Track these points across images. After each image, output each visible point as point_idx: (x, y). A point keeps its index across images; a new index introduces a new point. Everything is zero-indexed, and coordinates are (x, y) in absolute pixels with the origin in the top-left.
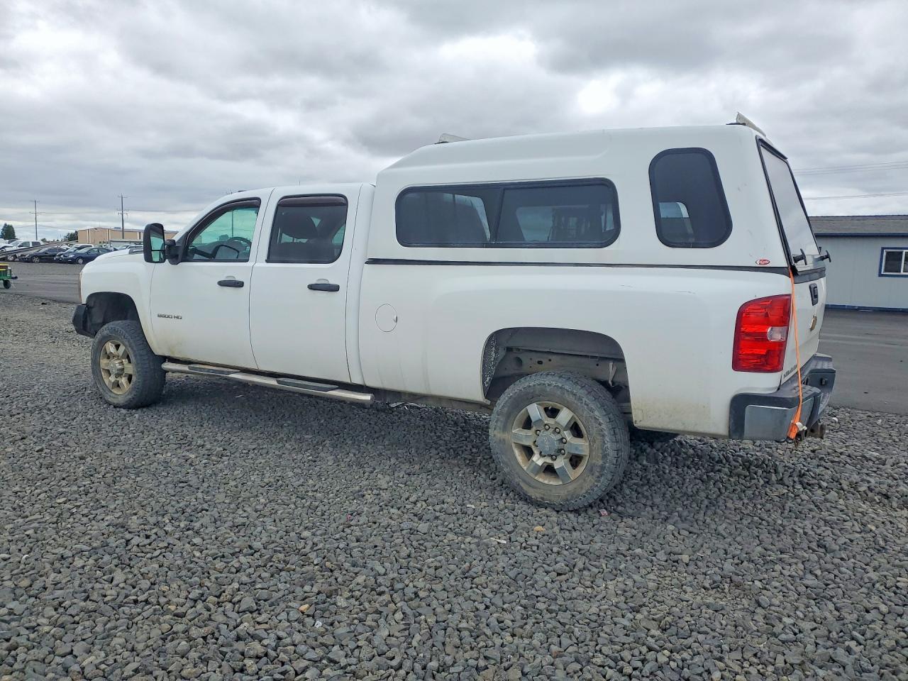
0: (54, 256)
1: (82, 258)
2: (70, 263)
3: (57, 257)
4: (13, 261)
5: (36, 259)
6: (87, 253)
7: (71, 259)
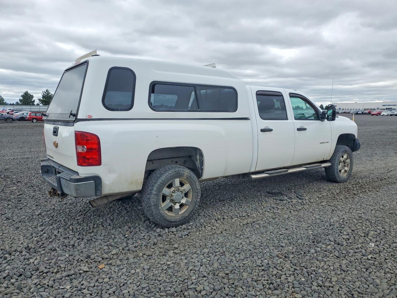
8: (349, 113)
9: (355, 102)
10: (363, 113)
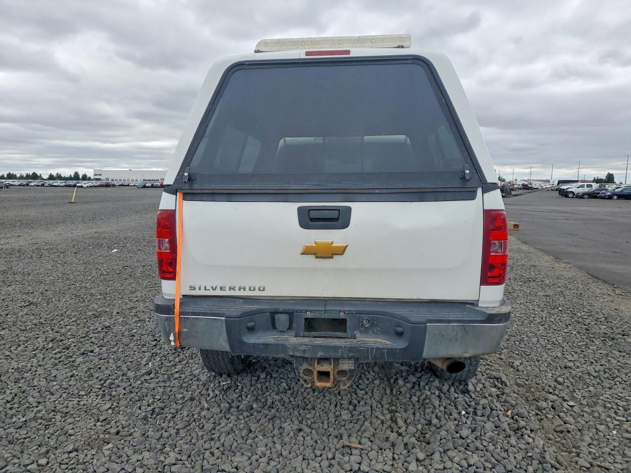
0: (598, 194)
1: (617, 195)
2: (607, 199)
3: (600, 195)
4: (572, 197)
5: (586, 196)
6: (622, 191)
7: (609, 196)
8: (128, 185)
9: (128, 169)
10: (152, 185)
